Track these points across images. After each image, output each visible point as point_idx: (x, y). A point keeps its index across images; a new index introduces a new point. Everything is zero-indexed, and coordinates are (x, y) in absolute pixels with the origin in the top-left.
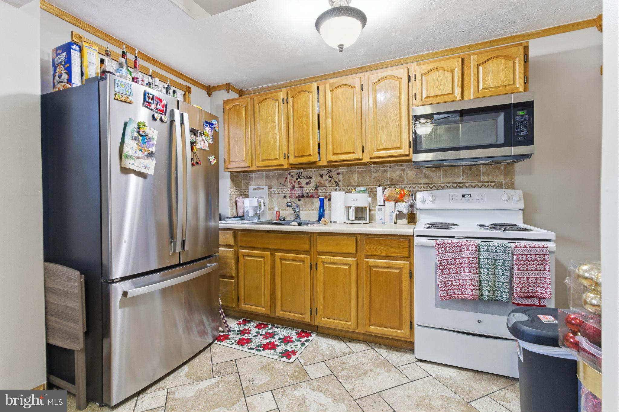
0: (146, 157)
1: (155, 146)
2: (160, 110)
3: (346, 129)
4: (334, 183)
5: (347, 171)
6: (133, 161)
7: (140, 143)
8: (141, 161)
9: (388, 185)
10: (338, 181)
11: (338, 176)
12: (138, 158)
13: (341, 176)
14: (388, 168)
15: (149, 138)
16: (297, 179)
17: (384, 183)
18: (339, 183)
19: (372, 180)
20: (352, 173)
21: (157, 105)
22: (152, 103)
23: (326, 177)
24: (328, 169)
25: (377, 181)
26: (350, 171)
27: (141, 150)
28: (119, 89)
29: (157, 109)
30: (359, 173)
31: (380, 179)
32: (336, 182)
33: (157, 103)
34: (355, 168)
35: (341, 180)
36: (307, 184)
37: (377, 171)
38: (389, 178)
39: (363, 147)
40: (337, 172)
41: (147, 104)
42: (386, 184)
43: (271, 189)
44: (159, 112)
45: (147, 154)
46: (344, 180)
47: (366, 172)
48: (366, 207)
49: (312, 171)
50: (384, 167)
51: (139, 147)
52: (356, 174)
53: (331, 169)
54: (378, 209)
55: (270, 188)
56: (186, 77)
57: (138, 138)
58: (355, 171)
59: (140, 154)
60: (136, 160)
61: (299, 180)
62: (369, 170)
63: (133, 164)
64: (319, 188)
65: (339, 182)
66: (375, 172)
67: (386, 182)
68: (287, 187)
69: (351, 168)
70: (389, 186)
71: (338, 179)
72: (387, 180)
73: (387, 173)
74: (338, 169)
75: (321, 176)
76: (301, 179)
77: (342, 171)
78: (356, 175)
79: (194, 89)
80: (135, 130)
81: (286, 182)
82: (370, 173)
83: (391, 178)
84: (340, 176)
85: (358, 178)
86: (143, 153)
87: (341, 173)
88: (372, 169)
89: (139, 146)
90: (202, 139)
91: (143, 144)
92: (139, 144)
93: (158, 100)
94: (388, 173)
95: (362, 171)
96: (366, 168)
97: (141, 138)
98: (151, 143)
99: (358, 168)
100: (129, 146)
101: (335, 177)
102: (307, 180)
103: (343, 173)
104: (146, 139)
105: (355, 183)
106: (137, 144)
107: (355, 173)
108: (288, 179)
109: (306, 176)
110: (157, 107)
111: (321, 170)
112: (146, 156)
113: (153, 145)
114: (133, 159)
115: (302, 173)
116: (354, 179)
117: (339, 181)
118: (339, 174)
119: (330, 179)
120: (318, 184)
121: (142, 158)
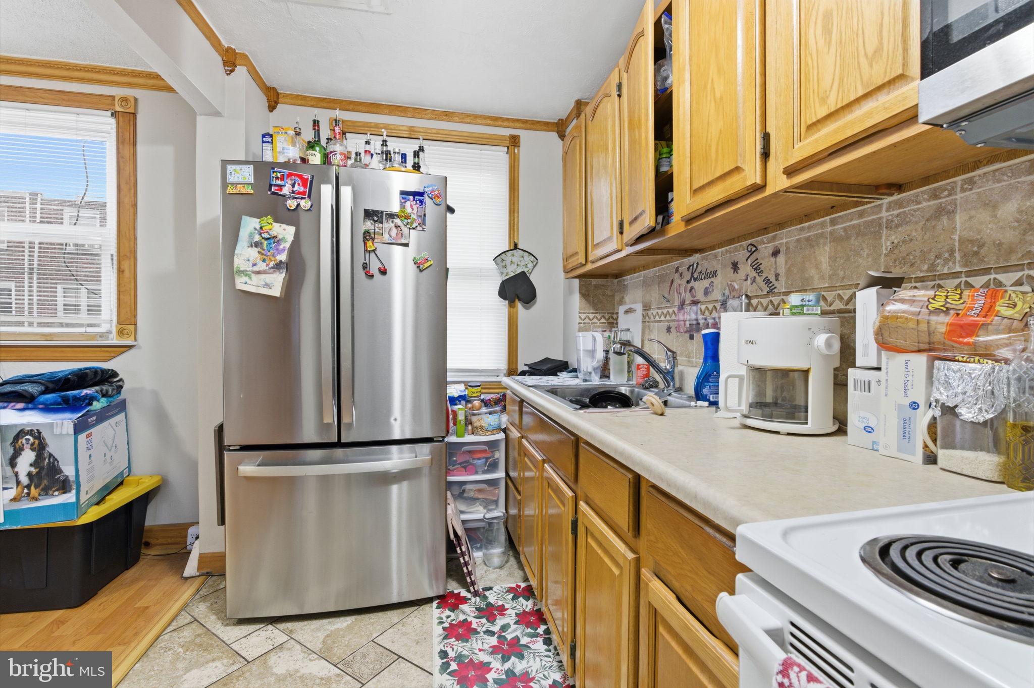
0: (272, 270)
1: (286, 252)
2: (299, 193)
3: (718, 95)
4: (762, 284)
5: (798, 240)
6: (247, 278)
7: (264, 250)
8: (263, 276)
9: (956, 275)
10: (772, 279)
11: (773, 259)
12: (259, 273)
13: (781, 259)
14: (959, 196)
15: (278, 241)
16: (688, 282)
17: (932, 267)
18: (776, 284)
19: (882, 259)
20: (811, 243)
21: (293, 186)
22: (285, 186)
23: (746, 269)
24: (749, 242)
25: (903, 261)
26: (808, 239)
27: (264, 261)
28: (232, 178)
29: (293, 192)
30: (836, 239)
31: (918, 254)
32: (767, 281)
33: (295, 183)
34: (823, 225)
35: (782, 271)
36: (706, 292)
37: (904, 220)
38: (962, 241)
39: (766, 137)
40: (770, 247)
41: (277, 188)
42: (945, 271)
43: (649, 310)
44: (297, 196)
45: (274, 266)
46: (789, 271)
47: (859, 232)
48: (806, 373)
49: (716, 256)
50: (935, 196)
51: (262, 256)
52: (825, 244)
53: (757, 241)
54: (856, 381)
55: (647, 307)
56: (508, 120)
57: (262, 243)
58: (822, 235)
59: (262, 266)
60: (253, 276)
61: (693, 283)
62: (872, 221)
63: (246, 283)
64: (728, 303)
65: (777, 280)
66: (897, 226)
67: (946, 261)
68: (673, 303)
69: (810, 228)
70: (957, 281)
71: (773, 270)
72: (952, 252)
73: (952, 220)
74: (774, 238)
75: (735, 267)
76: (695, 280)
77: (784, 241)
78: (827, 248)
79: (525, 136)
80: (256, 232)
81: (671, 292)
82: (877, 235)
83: (972, 242)
84: (778, 259)
85: (833, 259)
86: (267, 265)
87: (783, 249)
88: (884, 214)
89: (263, 254)
90: (393, 225)
91: (269, 251)
92: (263, 252)
93: (296, 178)
94: (958, 217)
95: (845, 229)
96: (861, 215)
97: (265, 243)
98: (281, 247)
99: (833, 222)
100: (242, 258)
101: (767, 263)
102: (706, 283)
103: (788, 249)
104: (274, 243)
105: (822, 278)
106: (259, 252)
107: (822, 241)
108: (675, 285)
109: (704, 272)
110: (295, 189)
111: (735, 248)
112: (272, 268)
113: (283, 250)
114: (246, 275)
115: (698, 263)
116: (817, 267)
117: (777, 276)
118: (776, 253)
119: (754, 274)
120: (727, 292)
121: (264, 272)
